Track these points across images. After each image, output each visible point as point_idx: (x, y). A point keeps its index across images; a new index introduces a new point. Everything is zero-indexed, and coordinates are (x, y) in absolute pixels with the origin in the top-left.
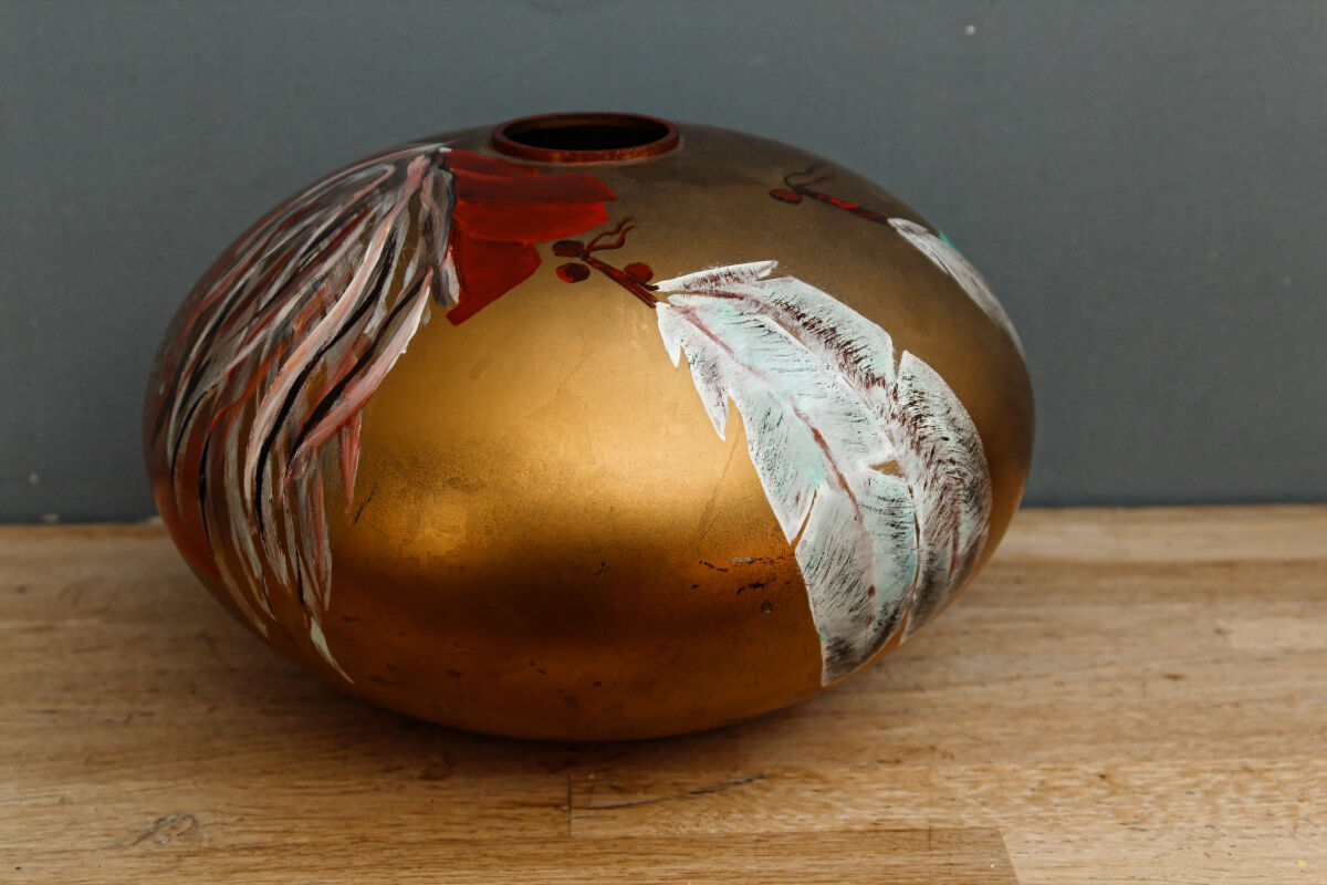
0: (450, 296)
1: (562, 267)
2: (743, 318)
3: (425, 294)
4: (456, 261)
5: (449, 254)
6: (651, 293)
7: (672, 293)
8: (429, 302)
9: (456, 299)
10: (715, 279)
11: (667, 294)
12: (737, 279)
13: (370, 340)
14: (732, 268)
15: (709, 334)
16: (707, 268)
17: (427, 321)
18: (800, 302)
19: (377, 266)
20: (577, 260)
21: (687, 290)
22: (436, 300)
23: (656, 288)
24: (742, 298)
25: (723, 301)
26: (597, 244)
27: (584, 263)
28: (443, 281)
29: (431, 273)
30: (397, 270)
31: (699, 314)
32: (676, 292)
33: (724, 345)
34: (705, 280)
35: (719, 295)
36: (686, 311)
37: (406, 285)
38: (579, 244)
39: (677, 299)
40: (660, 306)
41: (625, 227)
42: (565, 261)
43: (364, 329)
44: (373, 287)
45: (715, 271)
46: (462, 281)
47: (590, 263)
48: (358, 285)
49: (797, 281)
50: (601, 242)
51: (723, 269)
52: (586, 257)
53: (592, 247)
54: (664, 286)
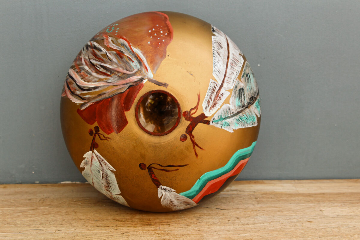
0: (82, 108)
1: (92, 130)
2: (98, 168)
3: (82, 102)
4: (90, 106)
5: (92, 104)
6: (93, 149)
7: (95, 153)
8: (81, 103)
9: (82, 109)
10: (102, 160)
11: (94, 152)
12: (105, 165)
13: (75, 93)
14: (107, 163)
15: (91, 162)
16: (104, 158)
17: (77, 104)
18: (110, 177)
19: (90, 87)
20: (94, 132)
21: (97, 156)
22: (81, 105)
23: (94, 150)
24: (102, 166)
25: (99, 163)
26: (100, 135)
27: (94, 134)
28: (85, 105)
29: (87, 101)
30: (89, 93)
31: (93, 159)
32: (95, 154)
33: (91, 165)
34: (101, 159)
35: (99, 162)
36: (92, 157)
37: (85, 97)
38: (98, 131)
39: (94, 155)
40: (91, 152)
41: (107, 139)
42: (94, 130)
43: (77, 90)
44: (85, 89)
45: (104, 160)
46: (85, 109)
47: (94, 135)
48: (87, 85)
49: (114, 175)
50: (101, 136)
51: (106, 161)
52: (96, 134)
53: (99, 134)
54: (95, 151)
